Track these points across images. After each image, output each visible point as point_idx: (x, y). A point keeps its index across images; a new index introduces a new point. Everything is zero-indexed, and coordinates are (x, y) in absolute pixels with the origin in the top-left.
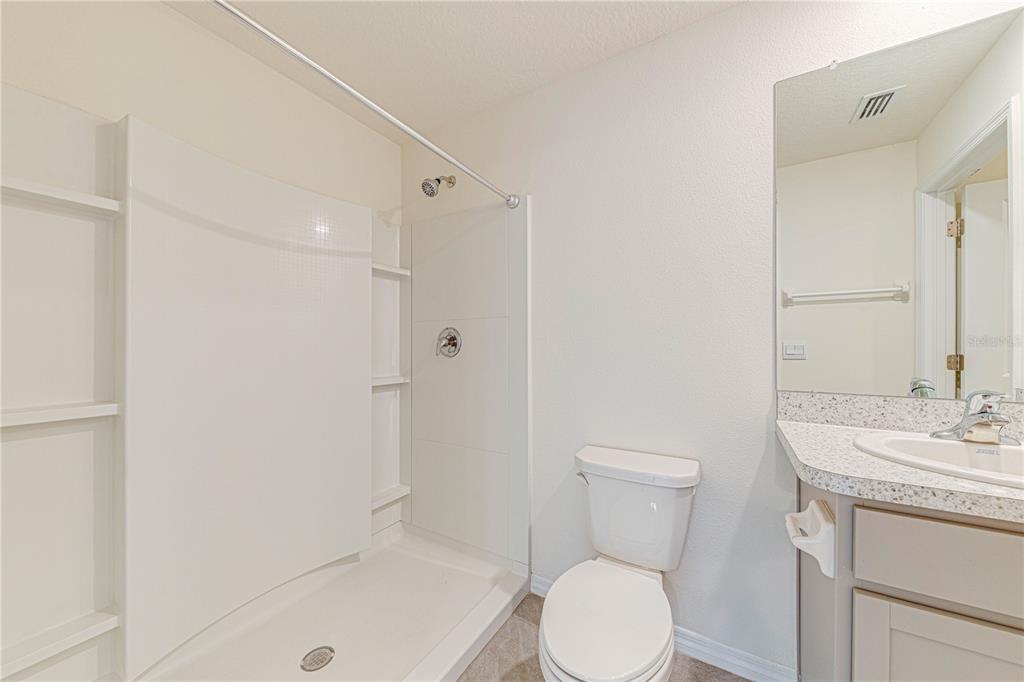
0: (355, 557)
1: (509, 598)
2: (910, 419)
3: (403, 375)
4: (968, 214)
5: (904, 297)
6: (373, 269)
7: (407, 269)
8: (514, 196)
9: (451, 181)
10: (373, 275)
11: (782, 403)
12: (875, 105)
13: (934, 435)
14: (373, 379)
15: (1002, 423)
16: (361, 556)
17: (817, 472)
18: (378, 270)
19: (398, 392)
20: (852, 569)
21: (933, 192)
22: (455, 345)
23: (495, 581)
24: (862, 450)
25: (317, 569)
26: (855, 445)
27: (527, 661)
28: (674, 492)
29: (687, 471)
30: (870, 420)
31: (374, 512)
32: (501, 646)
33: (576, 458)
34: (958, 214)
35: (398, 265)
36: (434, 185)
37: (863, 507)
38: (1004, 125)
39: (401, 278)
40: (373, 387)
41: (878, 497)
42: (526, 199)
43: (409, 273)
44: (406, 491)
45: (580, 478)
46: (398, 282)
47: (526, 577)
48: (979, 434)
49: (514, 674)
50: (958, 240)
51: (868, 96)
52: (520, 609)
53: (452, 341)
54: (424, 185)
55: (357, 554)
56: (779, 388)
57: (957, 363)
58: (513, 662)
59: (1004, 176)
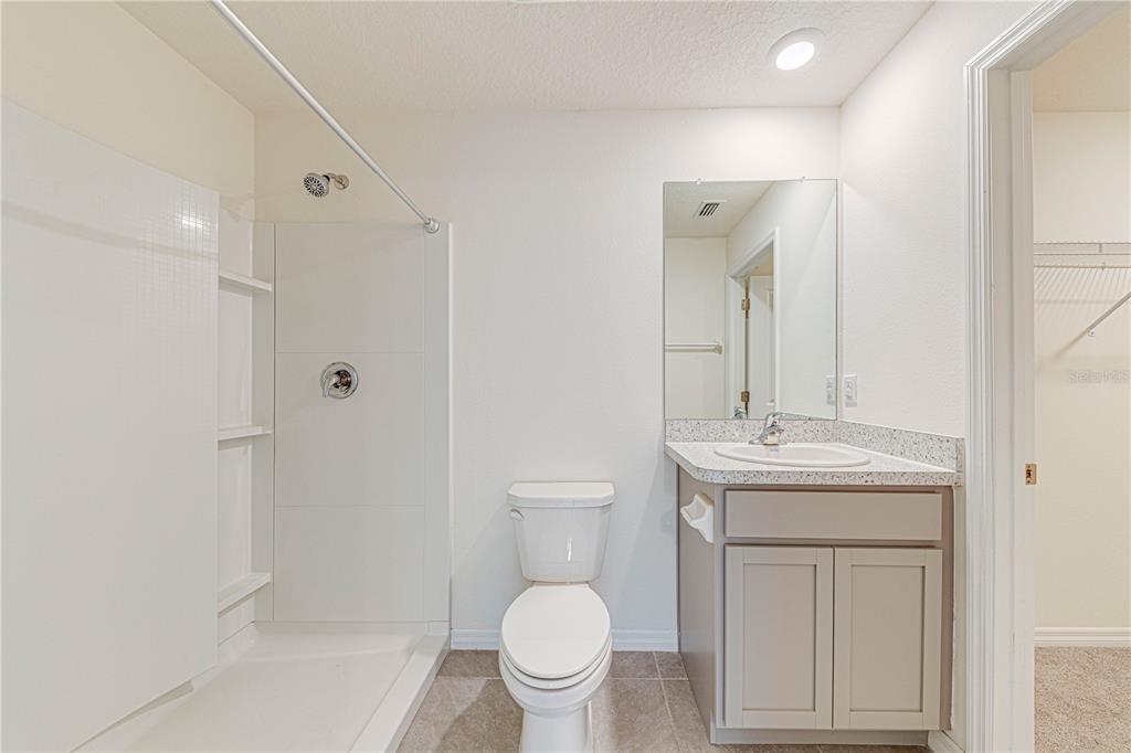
0: (186, 687)
1: (432, 661)
2: (737, 434)
3: (256, 423)
4: (752, 296)
5: (719, 349)
6: (220, 277)
7: (267, 281)
8: (434, 221)
9: (342, 182)
10: (220, 288)
11: (668, 428)
12: (708, 209)
13: (751, 442)
14: (220, 430)
15: (781, 431)
16: (194, 684)
17: (706, 471)
18: (225, 279)
19: (250, 447)
20: (724, 532)
21: (734, 277)
22: (348, 384)
23: (410, 651)
24: (720, 455)
25: (114, 726)
26: (716, 453)
27: (465, 712)
28: (598, 511)
29: (605, 492)
30: (717, 437)
31: (220, 614)
32: (432, 711)
33: (509, 495)
34: (747, 296)
35: (250, 276)
36: (323, 182)
37: (729, 490)
38: (772, 243)
39: (256, 293)
40: (220, 442)
41: (738, 482)
42: (447, 226)
43: (270, 288)
44: (266, 578)
45: (514, 514)
46: (251, 299)
47: (447, 634)
48: (771, 439)
49: (454, 729)
50: (747, 312)
51: (706, 202)
52: (444, 670)
53: (344, 379)
54: (308, 181)
55: (189, 682)
56: (667, 417)
57: (746, 397)
58: (449, 719)
59: (772, 274)
